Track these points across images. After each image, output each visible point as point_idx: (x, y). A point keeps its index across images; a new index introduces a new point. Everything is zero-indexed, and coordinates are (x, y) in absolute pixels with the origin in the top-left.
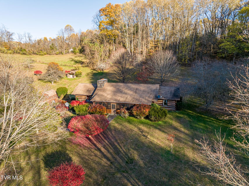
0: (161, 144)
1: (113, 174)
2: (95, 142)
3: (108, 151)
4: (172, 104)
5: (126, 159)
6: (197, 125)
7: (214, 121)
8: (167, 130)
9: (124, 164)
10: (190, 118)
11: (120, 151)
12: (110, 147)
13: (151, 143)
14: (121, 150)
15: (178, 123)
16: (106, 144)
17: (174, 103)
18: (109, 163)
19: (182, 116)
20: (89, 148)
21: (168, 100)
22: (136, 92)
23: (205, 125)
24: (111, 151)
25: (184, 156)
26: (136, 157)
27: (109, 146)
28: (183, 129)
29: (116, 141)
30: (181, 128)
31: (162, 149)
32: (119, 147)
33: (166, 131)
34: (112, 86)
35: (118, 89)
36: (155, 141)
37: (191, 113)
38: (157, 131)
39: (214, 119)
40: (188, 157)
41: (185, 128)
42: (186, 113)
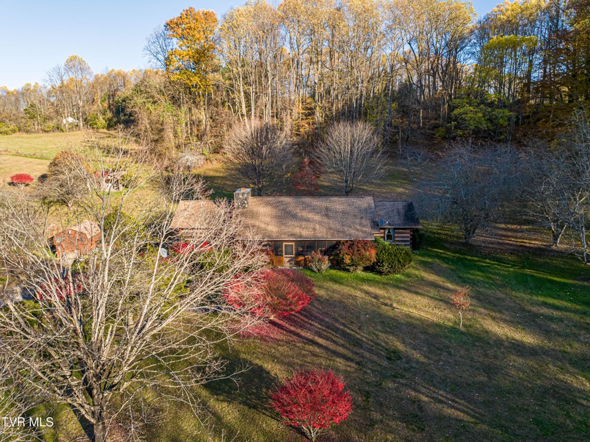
0: (429, 316)
1: (379, 385)
2: (292, 328)
3: (335, 342)
4: (403, 237)
5: (382, 353)
6: (470, 276)
7: (496, 266)
8: (421, 289)
9: (385, 363)
10: (447, 263)
11: (359, 339)
12: (333, 335)
13: (408, 316)
14: (359, 337)
15: (433, 273)
16: (320, 329)
17: (407, 235)
18: (353, 365)
19: (430, 260)
20: (288, 342)
21: (395, 229)
22: (327, 216)
23: (484, 274)
24: (341, 342)
25: (487, 332)
26: (400, 346)
27: (330, 333)
28: (449, 285)
29: (337, 321)
30: (446, 284)
31: (438, 325)
32: (353, 333)
33: (420, 291)
34: (268, 204)
35: (284, 210)
36: (415, 312)
37: (441, 253)
38: (405, 293)
39: (492, 262)
40: (495, 335)
41: (451, 282)
42: (434, 254)
